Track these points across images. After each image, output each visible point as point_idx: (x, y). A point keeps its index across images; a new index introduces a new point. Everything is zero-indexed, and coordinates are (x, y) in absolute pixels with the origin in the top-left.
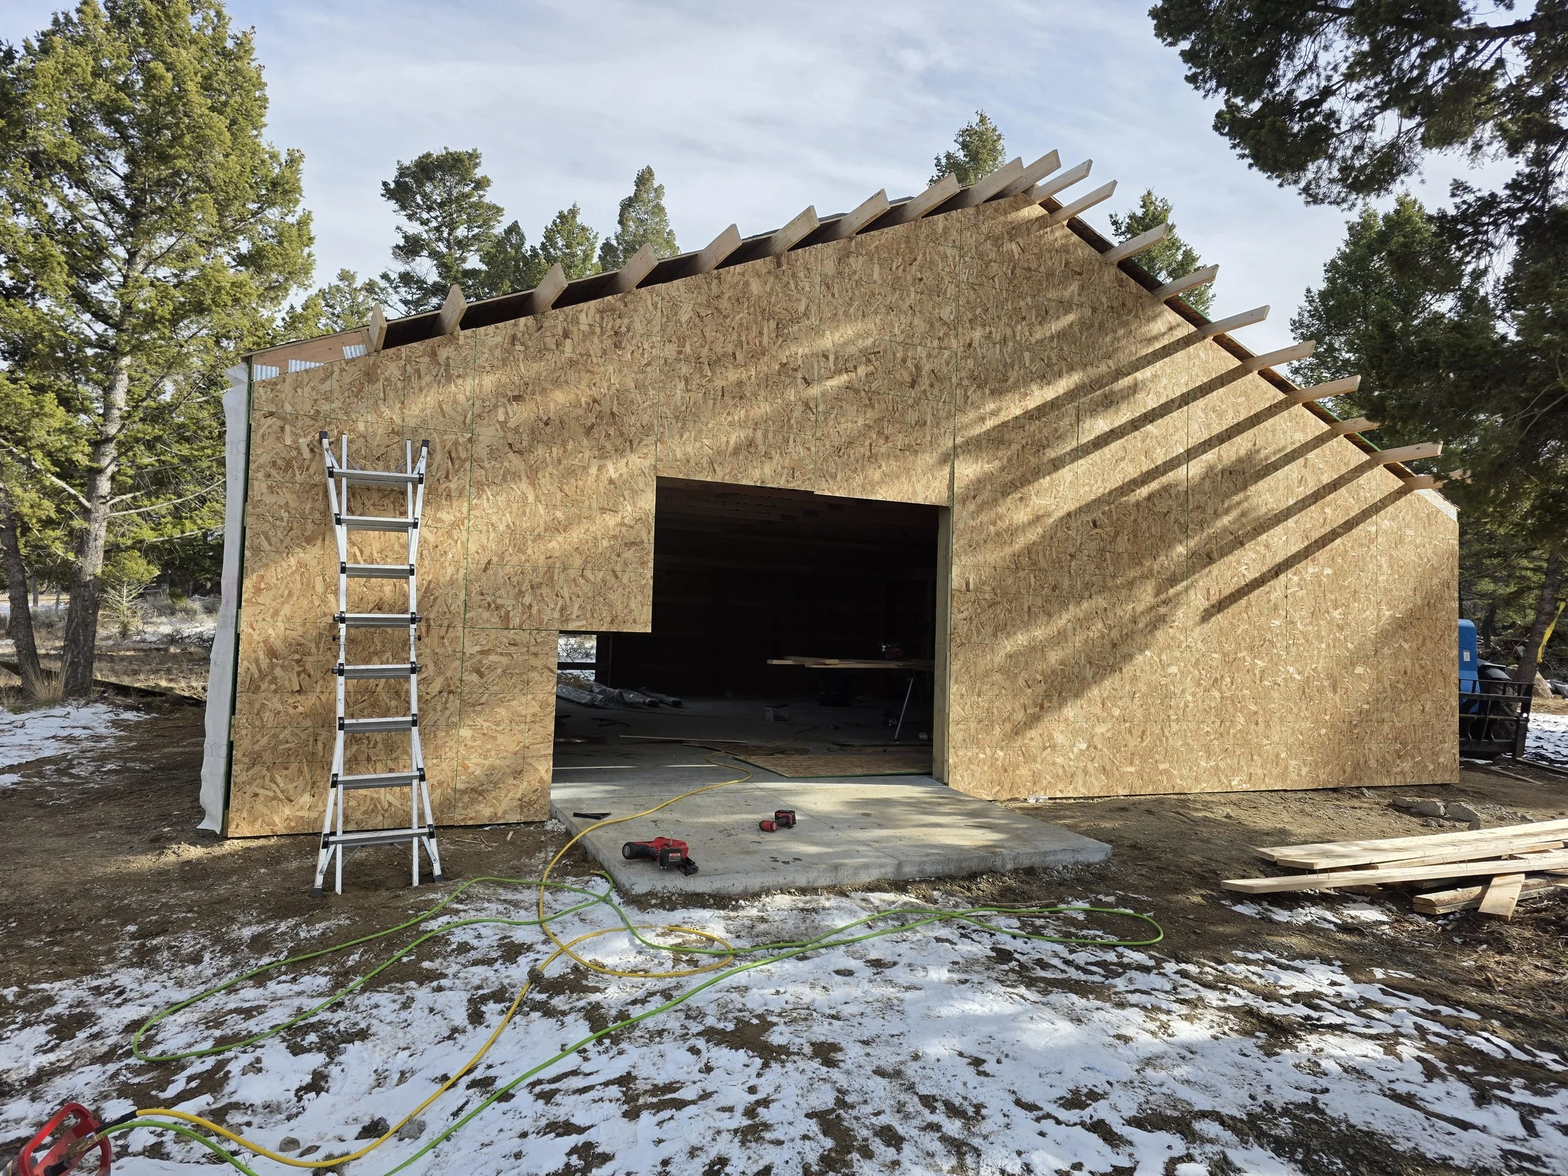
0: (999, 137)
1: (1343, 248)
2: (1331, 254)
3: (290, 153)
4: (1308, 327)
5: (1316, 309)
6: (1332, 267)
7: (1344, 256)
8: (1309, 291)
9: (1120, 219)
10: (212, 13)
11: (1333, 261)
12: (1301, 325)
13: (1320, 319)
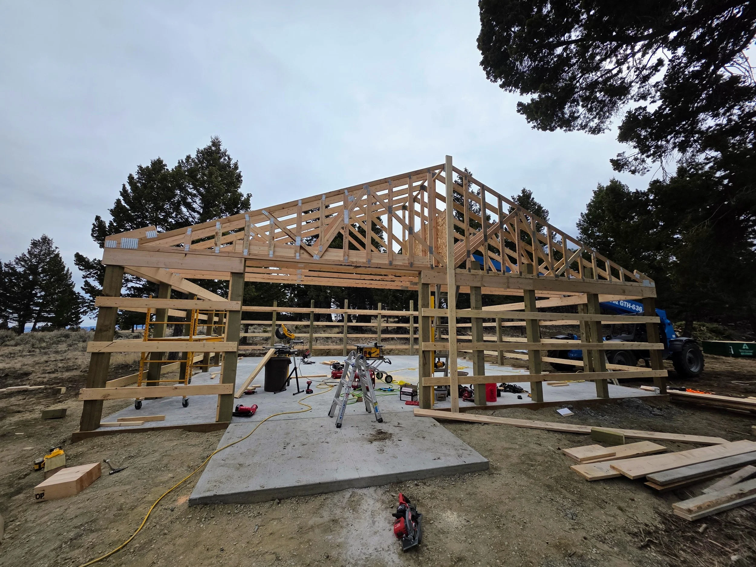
0: (471, 175)
1: (592, 199)
2: (589, 201)
3: (248, 195)
4: (583, 225)
5: (585, 219)
6: (589, 206)
7: (593, 201)
8: (582, 213)
9: (515, 197)
10: (227, 158)
11: (590, 204)
12: (580, 225)
13: (587, 223)
